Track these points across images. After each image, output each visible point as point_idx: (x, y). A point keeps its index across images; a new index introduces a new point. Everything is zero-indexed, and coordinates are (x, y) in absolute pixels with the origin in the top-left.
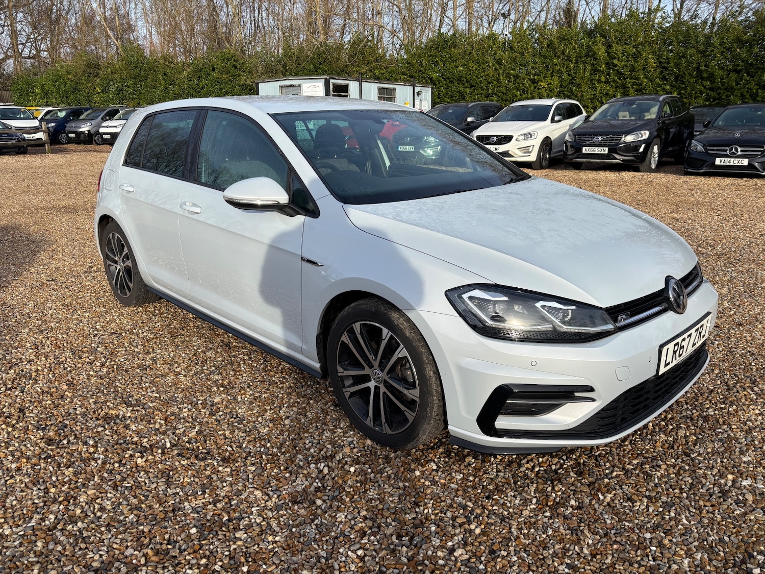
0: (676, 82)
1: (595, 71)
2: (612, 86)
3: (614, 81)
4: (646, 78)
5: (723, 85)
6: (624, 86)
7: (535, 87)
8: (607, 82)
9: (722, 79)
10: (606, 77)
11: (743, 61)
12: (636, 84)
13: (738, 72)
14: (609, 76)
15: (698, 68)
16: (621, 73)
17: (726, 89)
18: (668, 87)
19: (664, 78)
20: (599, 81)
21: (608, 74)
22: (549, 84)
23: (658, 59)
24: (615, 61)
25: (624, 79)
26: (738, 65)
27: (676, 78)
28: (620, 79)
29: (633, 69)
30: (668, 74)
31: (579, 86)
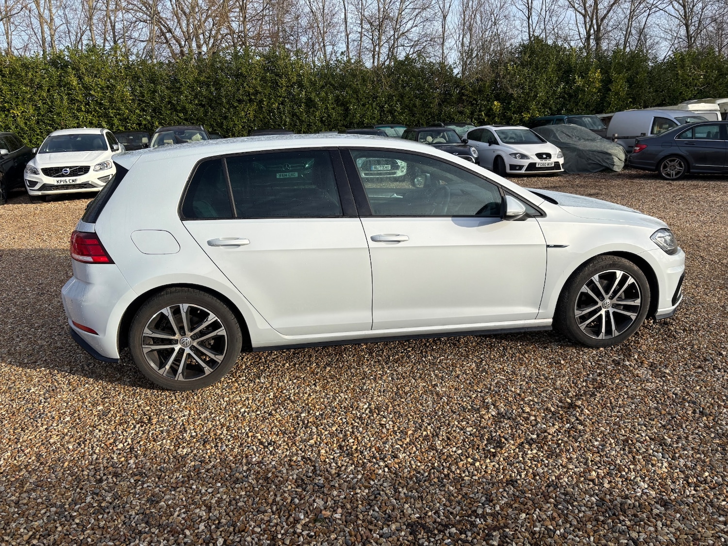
0: (156, 114)
1: (72, 101)
2: (94, 115)
3: (95, 110)
4: (127, 109)
5: (195, 116)
6: (106, 116)
7: (6, 116)
8: (88, 112)
9: (192, 111)
10: (85, 106)
11: (205, 98)
12: (119, 114)
13: (203, 106)
14: (89, 105)
15: (169, 102)
16: (101, 104)
17: (197, 119)
18: (149, 118)
19: (143, 110)
20: (79, 110)
21: (88, 104)
22: (23, 112)
23: (132, 93)
24: (92, 92)
25: (105, 109)
26: (202, 101)
27: (154, 110)
28: (100, 108)
29: (111, 101)
30: (145, 106)
31: (59, 114)
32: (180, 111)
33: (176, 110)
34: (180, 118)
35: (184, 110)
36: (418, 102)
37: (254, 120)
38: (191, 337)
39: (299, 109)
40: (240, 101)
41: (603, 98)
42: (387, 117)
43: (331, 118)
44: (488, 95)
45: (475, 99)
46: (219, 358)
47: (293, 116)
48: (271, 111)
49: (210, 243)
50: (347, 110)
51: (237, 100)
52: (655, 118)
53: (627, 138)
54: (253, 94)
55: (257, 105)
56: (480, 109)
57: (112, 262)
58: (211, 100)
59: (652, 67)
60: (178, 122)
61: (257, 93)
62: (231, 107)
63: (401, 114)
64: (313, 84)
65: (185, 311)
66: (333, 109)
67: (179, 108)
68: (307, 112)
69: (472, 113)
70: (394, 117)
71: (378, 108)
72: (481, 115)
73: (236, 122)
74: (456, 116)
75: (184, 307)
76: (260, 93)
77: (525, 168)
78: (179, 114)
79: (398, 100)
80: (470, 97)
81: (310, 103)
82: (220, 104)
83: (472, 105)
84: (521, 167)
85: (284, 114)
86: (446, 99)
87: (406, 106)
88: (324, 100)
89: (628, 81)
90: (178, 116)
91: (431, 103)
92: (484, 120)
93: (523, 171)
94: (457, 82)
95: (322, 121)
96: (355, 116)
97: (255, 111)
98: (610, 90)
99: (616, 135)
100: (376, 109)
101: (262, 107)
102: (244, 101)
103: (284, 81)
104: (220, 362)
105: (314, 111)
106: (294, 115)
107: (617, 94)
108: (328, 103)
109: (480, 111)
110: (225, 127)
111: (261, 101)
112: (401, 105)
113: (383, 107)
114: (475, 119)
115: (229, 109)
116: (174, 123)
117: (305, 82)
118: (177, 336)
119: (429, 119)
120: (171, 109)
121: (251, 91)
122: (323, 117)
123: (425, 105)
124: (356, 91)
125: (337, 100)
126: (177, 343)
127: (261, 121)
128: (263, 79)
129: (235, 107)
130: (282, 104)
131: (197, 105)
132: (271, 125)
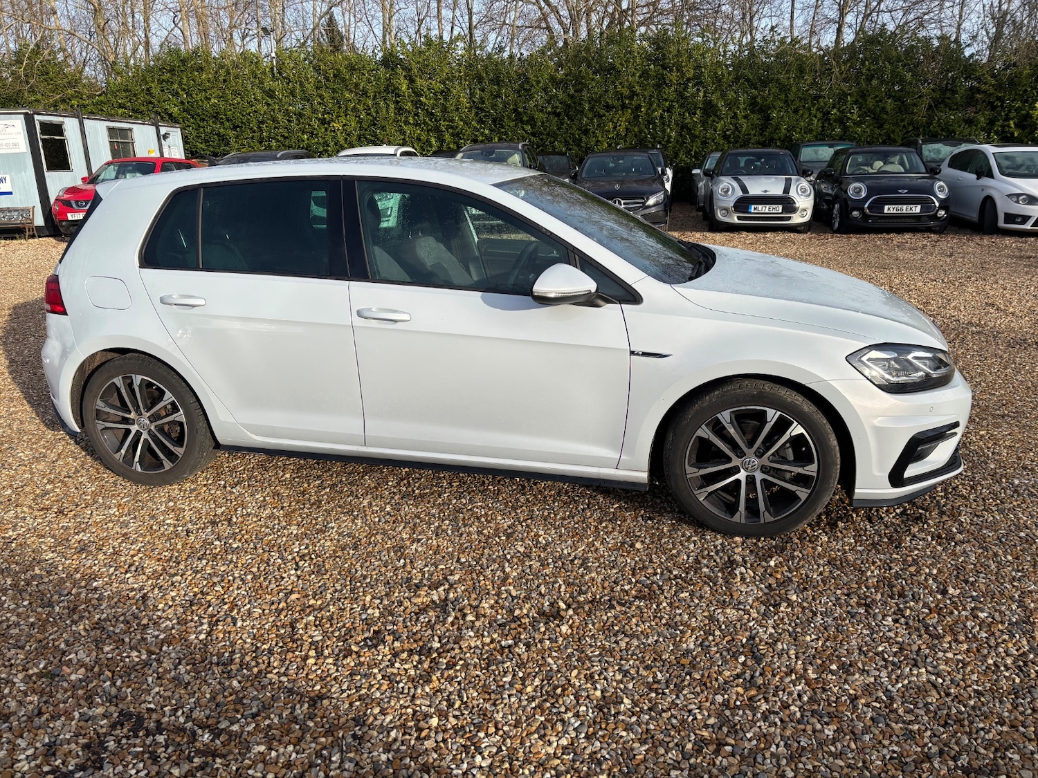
0: (495, 126)
1: (400, 110)
2: (423, 128)
3: (425, 123)
4: (462, 120)
5: (545, 129)
6: (437, 129)
7: (326, 130)
8: (416, 125)
9: (543, 123)
10: (413, 118)
11: (561, 103)
12: (452, 127)
13: (558, 115)
14: (418, 116)
15: (515, 110)
16: (432, 114)
17: (548, 134)
18: (486, 132)
19: (481, 121)
20: (407, 123)
21: (417, 114)
22: (344, 125)
23: (470, 98)
24: (423, 99)
25: (436, 120)
26: (557, 107)
27: (494, 121)
28: (431, 120)
29: (445, 110)
30: (484, 116)
31: (383, 128)
32: (528, 123)
33: (522, 122)
34: (526, 132)
35: (532, 122)
36: (890, 104)
37: (626, 135)
38: (148, 418)
39: (692, 119)
40: (608, 107)
42: (833, 130)
43: (739, 132)
44: (1026, 91)
45: (999, 99)
46: (180, 452)
47: (682, 128)
48: (650, 121)
49: (162, 301)
50: (768, 118)
51: (604, 106)
54: (627, 98)
55: (632, 112)
56: (1007, 115)
57: (64, 313)
58: (569, 106)
60: (523, 137)
61: (633, 94)
62: (595, 116)
63: (858, 124)
64: (717, 79)
65: (138, 384)
66: (745, 117)
67: (525, 118)
68: (704, 123)
69: (991, 122)
70: (845, 129)
71: (820, 115)
72: (1009, 126)
73: (600, 138)
74: (959, 127)
75: (137, 379)
76: (638, 95)
77: (1032, 221)
78: (525, 127)
79: (856, 102)
80: (991, 94)
81: (709, 109)
82: (582, 112)
83: (993, 108)
84: (1025, 219)
85: (669, 126)
86: (944, 97)
87: (869, 110)
88: (732, 104)
90: (524, 130)
91: (915, 105)
92: (1012, 134)
93: (1028, 226)
94: (969, 68)
95: (725, 137)
96: (780, 129)
97: (629, 122)
100: (815, 117)
101: (639, 116)
102: (613, 107)
103: (673, 77)
104: (181, 457)
105: (714, 121)
106: (684, 127)
108: (738, 108)
109: (1007, 119)
110: (583, 145)
111: (638, 107)
112: (860, 108)
113: (829, 113)
114: (996, 133)
115: (592, 120)
116: (518, 139)
117: (707, 78)
118: (132, 414)
119: (908, 132)
120: (516, 120)
121: (626, 92)
122: (728, 130)
123: (903, 108)
124: (784, 89)
125: (753, 104)
127: (636, 136)
128: (645, 74)
129: (601, 117)
130: (668, 111)
131: (549, 113)
132: (650, 141)
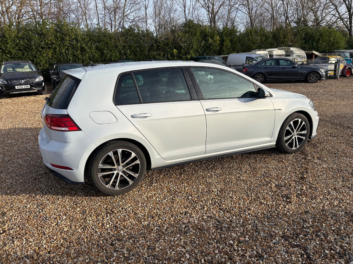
32: (8, 53)
33: (5, 53)
34: (8, 57)
35: (10, 52)
36: (138, 49)
37: (52, 58)
38: (122, 166)
39: (77, 52)
40: (43, 48)
41: (221, 48)
42: (123, 57)
43: (94, 57)
44: (171, 46)
45: (165, 48)
46: (136, 175)
47: (74, 56)
48: (61, 53)
49: (132, 117)
50: (102, 53)
51: (41, 47)
52: (247, 57)
53: (237, 66)
54: (50, 44)
55: (53, 50)
56: (167, 53)
57: (80, 129)
58: (26, 47)
59: (239, 35)
60: (7, 59)
61: (52, 43)
62: (38, 51)
63: (130, 55)
64: (84, 39)
65: (120, 152)
66: (95, 52)
67: (7, 52)
68: (82, 54)
69: (164, 55)
70: (126, 56)
71: (118, 52)
72: (168, 56)
73: (42, 59)
74: (157, 56)
75: (120, 151)
76: (54, 44)
78: (7, 55)
79: (128, 49)
80: (162, 47)
81: (82, 50)
82: (31, 49)
83: (164, 51)
85: (69, 55)
86: (151, 48)
87: (132, 51)
88: (90, 48)
89: (230, 41)
90: (6, 56)
91: (144, 50)
92: (170, 58)
94: (156, 40)
95: (90, 59)
96: (107, 56)
97: (52, 53)
98: (224, 45)
99: (232, 65)
100: (117, 52)
101: (56, 51)
102: (45, 48)
103: (67, 38)
104: (137, 177)
105: (85, 53)
106: (74, 55)
107: (226, 46)
108: (92, 49)
109: (168, 54)
110: (35, 62)
111: (55, 48)
112: (130, 51)
113: (121, 51)
114: (166, 58)
115: (37, 52)
116: (4, 60)
117: (79, 39)
118: (115, 166)
119: (144, 58)
120: (2, 52)
121: (49, 43)
122: (90, 57)
123: (142, 51)
124: (107, 44)
125: (97, 48)
126: (115, 170)
127: (56, 58)
128: (56, 36)
129: (40, 51)
130: (67, 49)
131: (17, 50)
132: (62, 61)
